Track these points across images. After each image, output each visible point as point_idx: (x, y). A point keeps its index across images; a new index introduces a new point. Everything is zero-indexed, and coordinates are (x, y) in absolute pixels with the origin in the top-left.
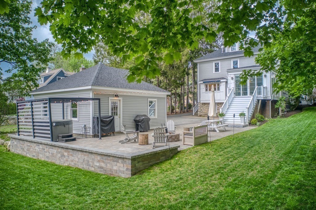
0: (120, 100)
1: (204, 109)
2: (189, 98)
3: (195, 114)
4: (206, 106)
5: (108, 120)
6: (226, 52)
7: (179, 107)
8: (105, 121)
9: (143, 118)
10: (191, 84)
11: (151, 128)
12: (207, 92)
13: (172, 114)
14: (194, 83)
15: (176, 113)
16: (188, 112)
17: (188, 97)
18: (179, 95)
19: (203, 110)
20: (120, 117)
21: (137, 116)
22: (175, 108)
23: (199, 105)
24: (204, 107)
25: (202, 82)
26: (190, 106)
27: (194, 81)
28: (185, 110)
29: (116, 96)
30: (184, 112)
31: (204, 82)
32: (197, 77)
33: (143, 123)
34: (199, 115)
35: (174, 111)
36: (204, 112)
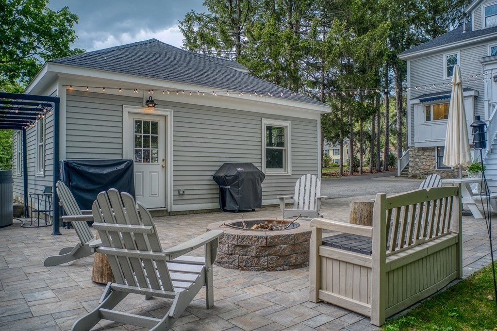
0: (165, 117)
1: (423, 160)
2: (390, 145)
3: (401, 174)
4: (426, 154)
5: (106, 171)
6: (473, 30)
7: (369, 160)
8: (92, 174)
9: (239, 173)
10: (395, 115)
11: (264, 202)
12: (429, 122)
13: (354, 174)
14: (400, 112)
15: (363, 172)
16: (387, 170)
17: (387, 139)
18: (368, 136)
19: (420, 164)
20: (165, 167)
21: (226, 166)
22: (360, 161)
23: (411, 153)
24: (423, 157)
25: (417, 101)
26: (391, 161)
27: (401, 108)
28: (382, 168)
29: (150, 102)
30: (379, 171)
31: (422, 101)
32: (406, 101)
33: (238, 185)
34: (410, 175)
35: (359, 169)
36: (421, 169)
